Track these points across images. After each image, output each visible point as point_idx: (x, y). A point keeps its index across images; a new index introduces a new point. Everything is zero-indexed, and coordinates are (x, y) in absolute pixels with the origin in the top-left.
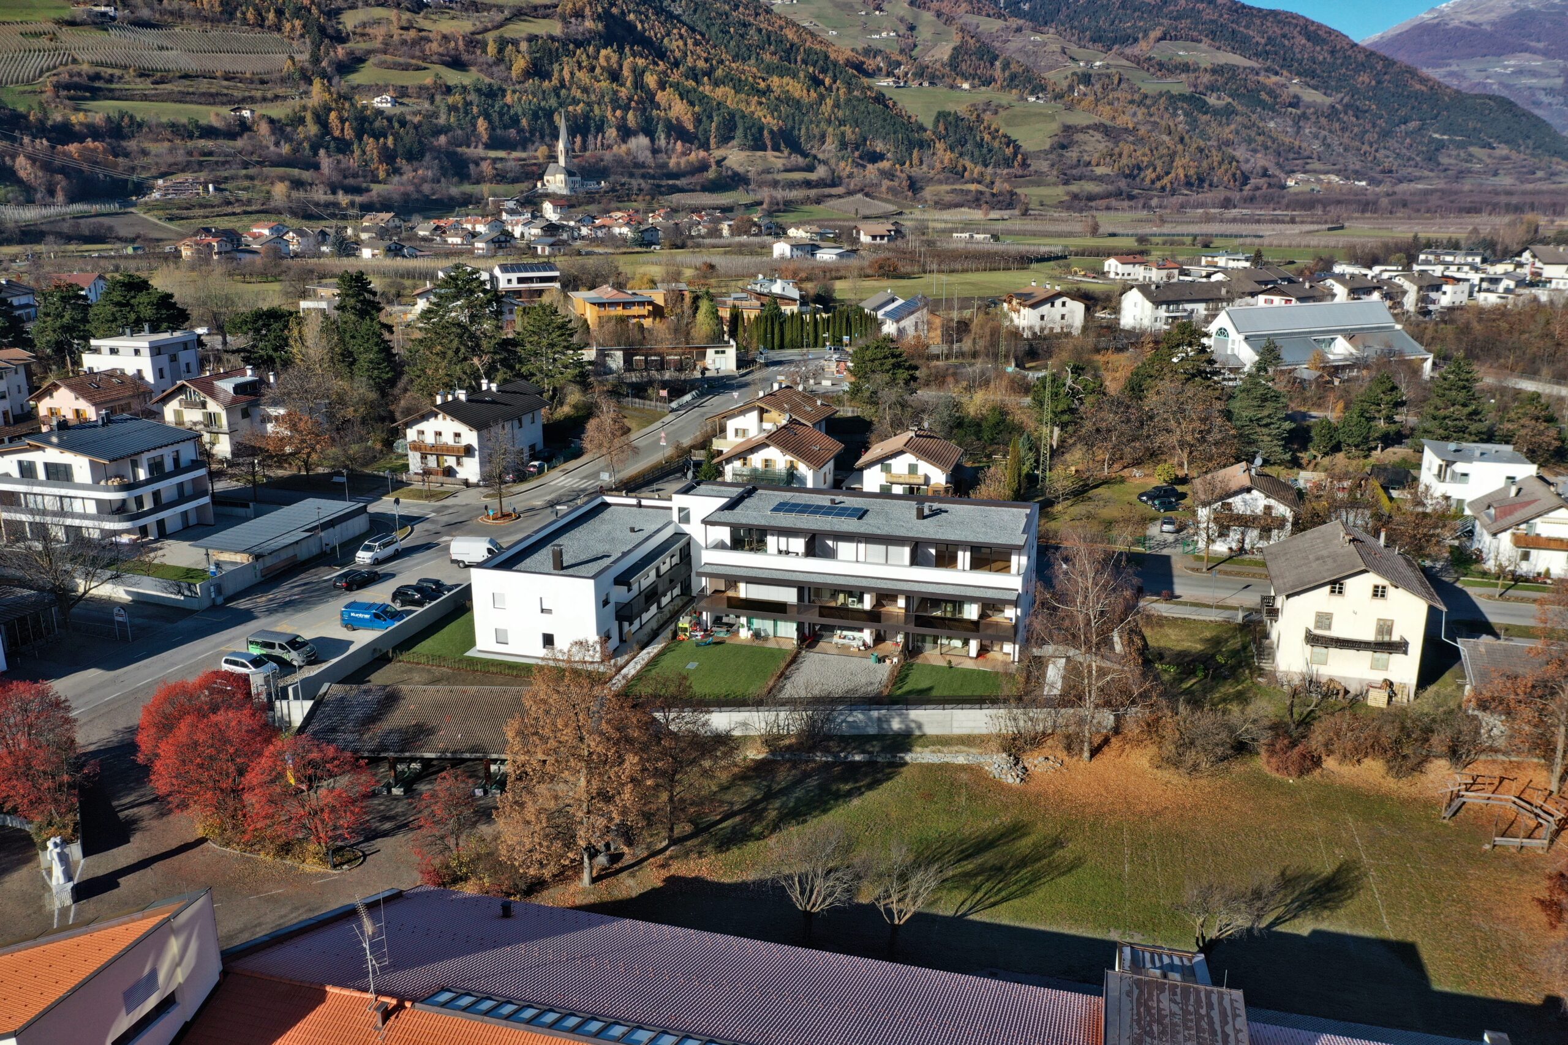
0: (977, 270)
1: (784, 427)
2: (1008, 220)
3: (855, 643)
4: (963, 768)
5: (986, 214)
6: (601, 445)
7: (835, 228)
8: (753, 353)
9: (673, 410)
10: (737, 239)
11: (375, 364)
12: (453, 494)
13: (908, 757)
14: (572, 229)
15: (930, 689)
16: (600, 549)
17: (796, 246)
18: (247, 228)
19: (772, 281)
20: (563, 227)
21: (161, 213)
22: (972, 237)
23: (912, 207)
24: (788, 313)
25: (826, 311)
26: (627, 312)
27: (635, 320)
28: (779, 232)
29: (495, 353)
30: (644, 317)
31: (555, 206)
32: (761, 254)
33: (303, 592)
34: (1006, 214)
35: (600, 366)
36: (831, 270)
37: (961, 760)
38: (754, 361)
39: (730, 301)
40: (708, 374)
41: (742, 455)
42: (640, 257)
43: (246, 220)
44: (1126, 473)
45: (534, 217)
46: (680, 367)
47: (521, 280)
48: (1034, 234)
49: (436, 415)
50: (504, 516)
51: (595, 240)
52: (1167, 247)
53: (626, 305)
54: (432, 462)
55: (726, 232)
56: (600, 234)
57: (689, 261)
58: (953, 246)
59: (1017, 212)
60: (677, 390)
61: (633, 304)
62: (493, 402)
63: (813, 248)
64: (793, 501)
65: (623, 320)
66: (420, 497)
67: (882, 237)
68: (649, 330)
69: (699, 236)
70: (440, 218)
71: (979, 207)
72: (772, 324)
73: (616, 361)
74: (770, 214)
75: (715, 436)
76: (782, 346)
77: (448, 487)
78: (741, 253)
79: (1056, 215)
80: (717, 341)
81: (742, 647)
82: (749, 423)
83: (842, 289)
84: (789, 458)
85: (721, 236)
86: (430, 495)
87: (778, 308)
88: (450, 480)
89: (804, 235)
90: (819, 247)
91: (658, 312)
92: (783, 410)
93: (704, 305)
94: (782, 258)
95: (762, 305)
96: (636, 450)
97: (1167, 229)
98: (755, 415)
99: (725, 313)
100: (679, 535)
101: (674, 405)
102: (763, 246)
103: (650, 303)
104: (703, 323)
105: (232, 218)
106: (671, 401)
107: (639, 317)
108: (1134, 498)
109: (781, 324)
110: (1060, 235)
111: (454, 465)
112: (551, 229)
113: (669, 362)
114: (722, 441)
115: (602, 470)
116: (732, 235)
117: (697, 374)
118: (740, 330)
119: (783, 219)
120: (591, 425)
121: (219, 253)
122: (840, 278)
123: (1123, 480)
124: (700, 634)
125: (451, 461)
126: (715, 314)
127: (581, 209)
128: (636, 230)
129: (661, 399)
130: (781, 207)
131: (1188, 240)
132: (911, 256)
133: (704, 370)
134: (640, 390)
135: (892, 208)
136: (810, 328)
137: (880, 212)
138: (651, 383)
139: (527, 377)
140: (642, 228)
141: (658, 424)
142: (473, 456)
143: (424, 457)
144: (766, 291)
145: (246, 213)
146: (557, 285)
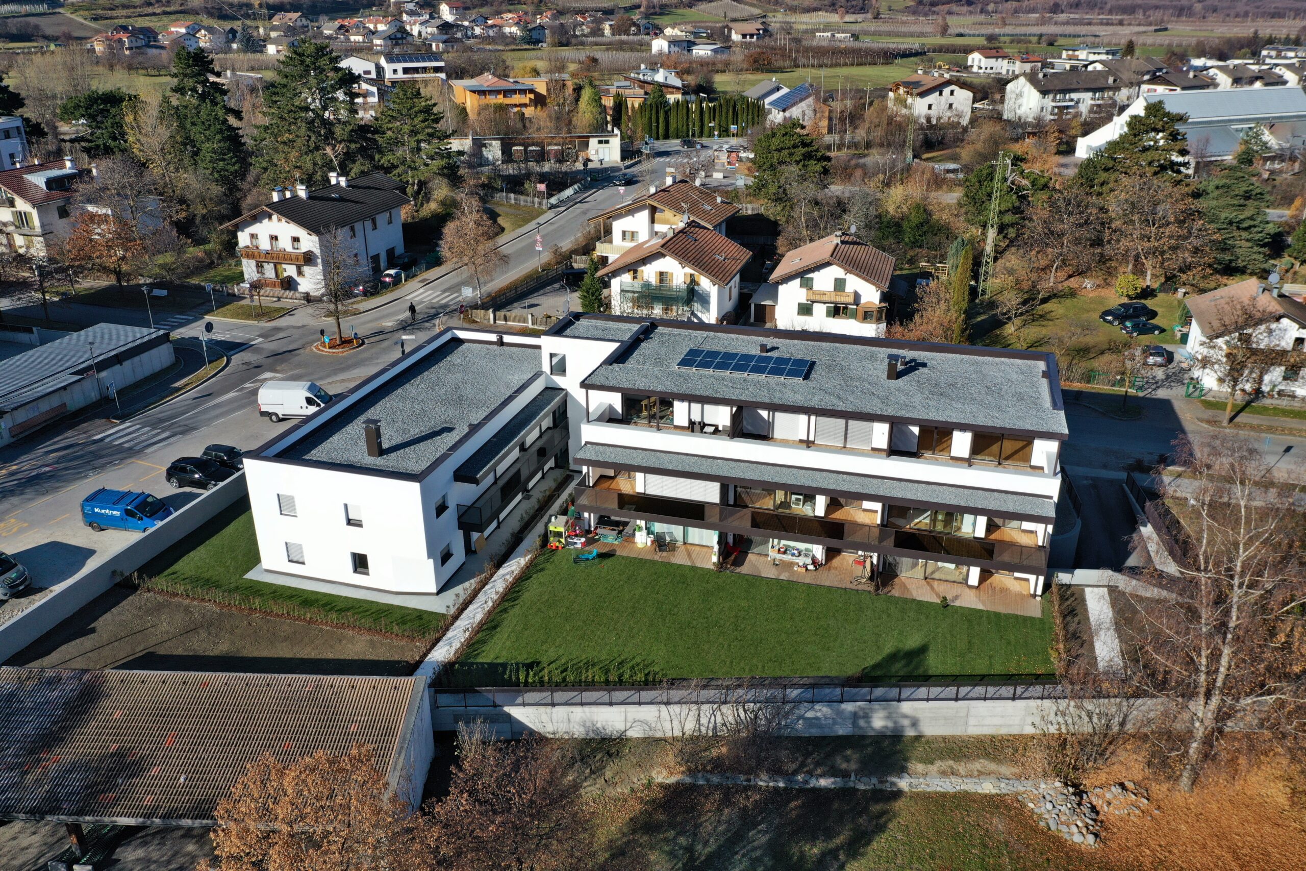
0: (845, 65)
1: (682, 231)
2: (863, 22)
3: (801, 561)
4: (994, 803)
5: (842, 17)
6: (461, 253)
7: (707, 28)
8: (638, 144)
9: (553, 207)
10: (617, 37)
11: (220, 155)
12: (290, 312)
13: (903, 784)
14: (466, 28)
15: (923, 650)
16: (440, 416)
17: (673, 42)
18: (165, 27)
19: (654, 70)
20: (458, 26)
21: (86, 13)
22: (833, 36)
23: (775, 11)
24: (671, 101)
25: (711, 100)
26: (508, 101)
27: (516, 110)
28: (657, 31)
29: (350, 141)
30: (525, 105)
31: (451, 8)
32: (641, 51)
33: (59, 460)
34: (859, 17)
35: (477, 158)
36: (708, 64)
37: (987, 787)
38: (639, 152)
39: (613, 90)
40: (591, 165)
41: (632, 267)
42: (527, 54)
43: (165, 19)
44: (1073, 283)
45: (432, 17)
46: (561, 158)
47: (406, 71)
48: (889, 34)
49: (270, 217)
50: (345, 342)
51: (486, 39)
52: (1015, 45)
53: (507, 93)
54: (269, 272)
55: (607, 31)
56: (491, 33)
57: (573, 56)
58: (815, 44)
59: (869, 16)
60: (556, 183)
61: (514, 92)
62: (341, 199)
63: (690, 45)
64: (707, 347)
65: (502, 109)
66: (249, 316)
67: (752, 36)
68: (530, 120)
69: (583, 35)
70: (344, 18)
71: (836, 11)
72: (657, 113)
73: (494, 151)
74: (647, 16)
75: (599, 239)
76: (667, 137)
77: (286, 303)
78: (622, 50)
79: (904, 18)
80: (600, 130)
81: (639, 563)
82: (639, 222)
83: (723, 82)
84: (688, 270)
85: (603, 35)
86: (262, 313)
87: (663, 96)
88: (289, 293)
89: (679, 33)
90: (694, 44)
91: (539, 100)
92: (679, 210)
93: (587, 94)
94: (661, 53)
95: (646, 93)
96: (505, 259)
97: (1009, 30)
98: (645, 215)
99: (609, 102)
100: (551, 390)
101: (553, 200)
102: (642, 44)
103: (532, 91)
104: (585, 112)
105: (153, 18)
106: (550, 196)
107: (521, 105)
108: (1096, 316)
109: (666, 113)
110: (912, 35)
111: (295, 275)
112: (445, 27)
113: (549, 152)
114: (606, 245)
115: (465, 283)
116: (613, 34)
117: (579, 166)
118: (624, 118)
119: (660, 21)
120: (450, 229)
121: (130, 48)
122: (717, 72)
123: (1073, 293)
124: (579, 542)
125: (290, 271)
126: (597, 100)
127: (476, 10)
128: (524, 28)
129: (539, 194)
130: (657, 10)
131: (1034, 39)
132: (783, 52)
133: (587, 161)
134: (515, 184)
135: (757, 11)
136: (695, 116)
137: (745, 15)
138: (528, 175)
139: (387, 170)
140: (530, 26)
141: (532, 225)
142: (316, 265)
143: (259, 266)
144: (649, 79)
145: (166, 13)
146: (443, 76)
